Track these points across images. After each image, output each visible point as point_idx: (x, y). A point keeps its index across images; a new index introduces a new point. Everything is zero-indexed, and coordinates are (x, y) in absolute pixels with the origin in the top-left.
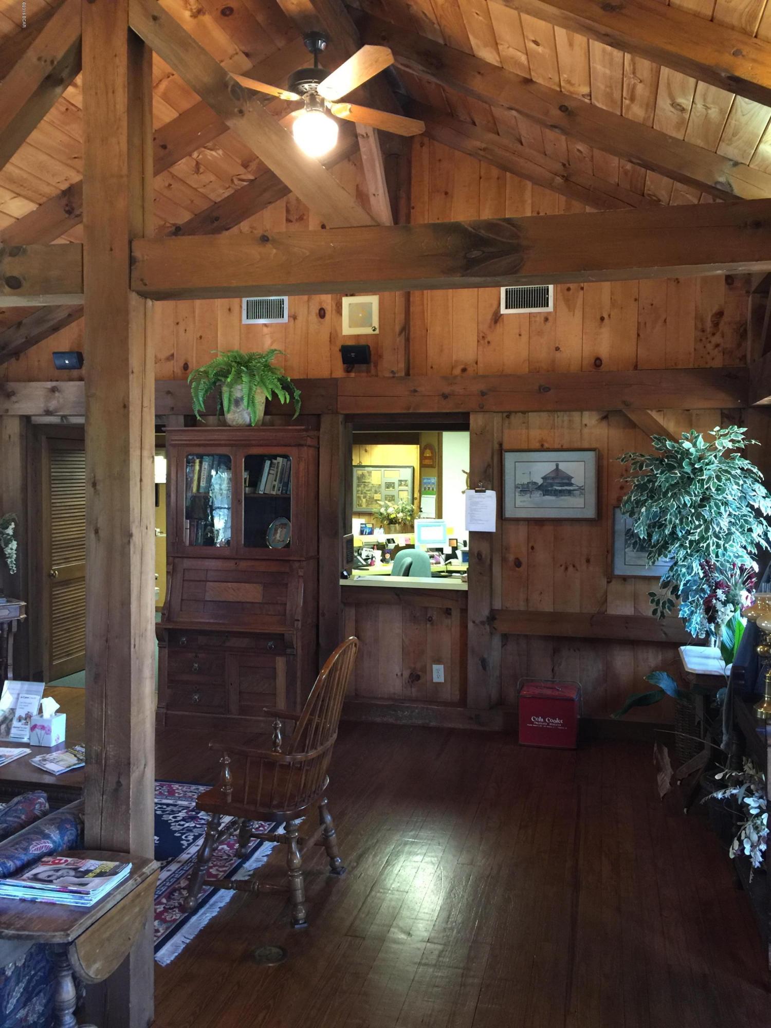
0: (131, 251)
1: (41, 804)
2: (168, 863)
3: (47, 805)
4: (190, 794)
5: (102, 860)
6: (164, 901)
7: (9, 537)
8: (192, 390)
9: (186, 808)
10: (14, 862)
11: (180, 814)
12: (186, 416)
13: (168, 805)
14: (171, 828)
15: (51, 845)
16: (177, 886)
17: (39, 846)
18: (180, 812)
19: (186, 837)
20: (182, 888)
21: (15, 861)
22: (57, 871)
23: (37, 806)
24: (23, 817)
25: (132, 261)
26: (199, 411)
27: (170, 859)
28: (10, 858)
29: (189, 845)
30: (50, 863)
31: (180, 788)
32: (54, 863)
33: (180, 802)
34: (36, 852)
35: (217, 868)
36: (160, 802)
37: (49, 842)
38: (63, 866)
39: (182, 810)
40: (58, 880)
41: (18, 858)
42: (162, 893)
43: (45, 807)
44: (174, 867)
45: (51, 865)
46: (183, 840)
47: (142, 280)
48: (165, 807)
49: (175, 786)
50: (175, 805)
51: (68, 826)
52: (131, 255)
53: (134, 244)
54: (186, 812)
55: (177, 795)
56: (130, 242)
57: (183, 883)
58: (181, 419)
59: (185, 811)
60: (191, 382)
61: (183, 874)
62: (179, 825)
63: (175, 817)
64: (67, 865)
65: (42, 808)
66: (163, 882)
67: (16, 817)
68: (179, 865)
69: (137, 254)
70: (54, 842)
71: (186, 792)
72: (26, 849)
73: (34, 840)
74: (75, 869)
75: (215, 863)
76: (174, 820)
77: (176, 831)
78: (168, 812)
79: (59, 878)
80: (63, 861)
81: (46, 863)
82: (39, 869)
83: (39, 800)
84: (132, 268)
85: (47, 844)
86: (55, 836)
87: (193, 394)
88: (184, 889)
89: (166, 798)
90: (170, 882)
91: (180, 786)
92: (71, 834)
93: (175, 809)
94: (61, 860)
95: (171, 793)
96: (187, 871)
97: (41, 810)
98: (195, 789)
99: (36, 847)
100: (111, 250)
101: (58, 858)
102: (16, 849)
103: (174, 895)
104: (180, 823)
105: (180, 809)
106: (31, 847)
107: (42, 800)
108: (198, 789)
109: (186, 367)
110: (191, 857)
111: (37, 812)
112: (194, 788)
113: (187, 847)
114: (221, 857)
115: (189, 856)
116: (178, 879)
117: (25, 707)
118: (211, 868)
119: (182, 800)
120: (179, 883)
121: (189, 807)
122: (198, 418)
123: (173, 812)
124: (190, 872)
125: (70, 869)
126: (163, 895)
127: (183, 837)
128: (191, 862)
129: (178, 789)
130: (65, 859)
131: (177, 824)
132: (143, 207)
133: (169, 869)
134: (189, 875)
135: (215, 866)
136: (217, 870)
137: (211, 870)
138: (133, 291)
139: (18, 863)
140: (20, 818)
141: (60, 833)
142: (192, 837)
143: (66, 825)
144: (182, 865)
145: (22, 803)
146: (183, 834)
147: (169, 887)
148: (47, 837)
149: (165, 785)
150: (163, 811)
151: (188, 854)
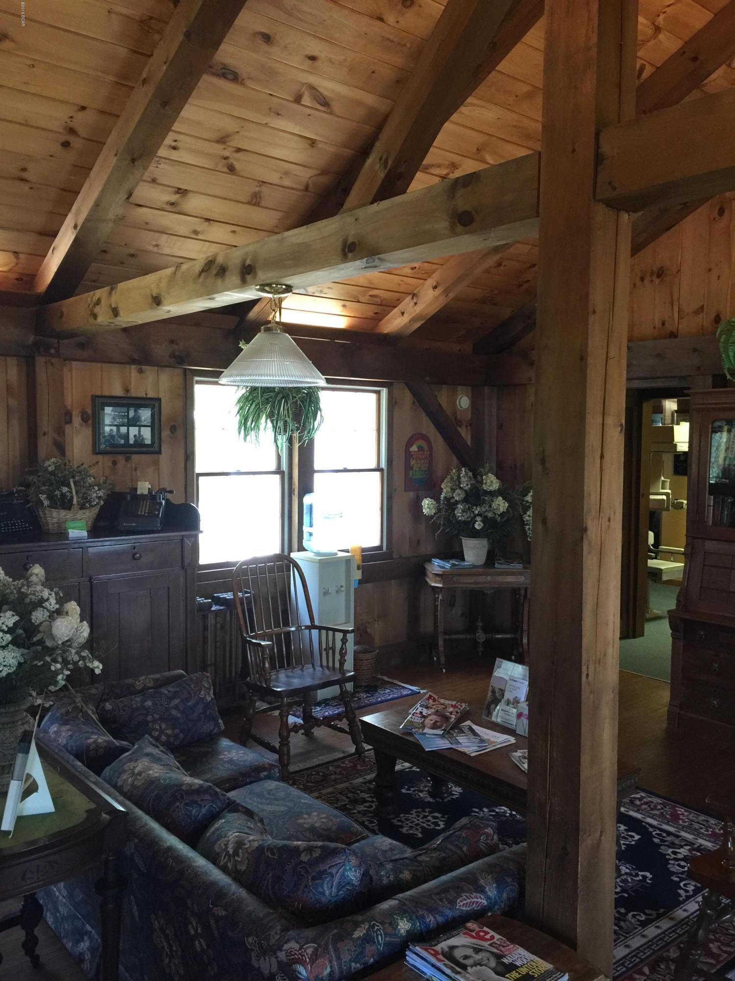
0: (598, 146)
1: (488, 835)
2: (659, 917)
3: (495, 837)
4: (697, 826)
5: (533, 953)
6: (646, 970)
7: (528, 504)
8: (721, 345)
9: (691, 844)
10: (434, 917)
11: (681, 850)
12: (714, 376)
13: (669, 833)
14: (669, 866)
15: (485, 902)
16: (664, 954)
17: (468, 901)
18: (682, 847)
19: (685, 885)
20: (670, 960)
21: (437, 916)
22: (477, 950)
23: (482, 838)
24: (465, 848)
25: (599, 158)
26: (729, 369)
27: (662, 911)
28: (431, 910)
29: (688, 898)
30: (474, 934)
31: (686, 814)
32: (479, 937)
33: (683, 834)
34: (464, 909)
35: (719, 944)
36: (659, 826)
37: (482, 897)
38: (486, 944)
39: (686, 845)
40: (474, 968)
41: (441, 913)
42: (646, 958)
43: (492, 839)
44: (665, 924)
45: (472, 937)
46: (681, 889)
47: (610, 183)
48: (665, 835)
49: (681, 810)
50: (678, 837)
51: (509, 880)
52: (597, 151)
53: (602, 136)
54: (689, 850)
55: (681, 822)
56: (597, 135)
57: (673, 953)
58: (709, 379)
59: (689, 847)
60: (720, 335)
61: (675, 939)
62: (679, 865)
63: (675, 853)
64: (491, 945)
65: (489, 841)
66: (648, 942)
67: (456, 846)
68: (671, 923)
69: (606, 149)
70: (488, 898)
71: (692, 821)
72: (453, 902)
73: (464, 891)
74: (499, 957)
75: (717, 936)
76: (673, 856)
77: (673, 873)
78: (667, 843)
79: (475, 965)
80: (488, 937)
81: (469, 932)
82: (459, 940)
83: (486, 830)
84: (598, 169)
85: (480, 900)
86: (492, 891)
87: (722, 350)
88: (673, 961)
89: (667, 824)
90: (658, 945)
91: (686, 811)
92: (511, 890)
93: (677, 841)
94: (486, 933)
95: (675, 818)
96: (680, 936)
97: (486, 844)
98: (703, 820)
99: (465, 902)
100: (574, 151)
101: (485, 929)
102: (441, 900)
103: (659, 967)
104: (680, 862)
105: (683, 844)
106: (458, 900)
107: (489, 830)
108: (707, 821)
109: (717, 319)
110: (688, 917)
111: (482, 846)
112: (703, 818)
113: (684, 901)
114: (727, 930)
115: (686, 914)
116: (668, 944)
117: (514, 691)
118: (712, 941)
119: (686, 832)
120: (668, 951)
121: (694, 844)
122: (729, 377)
123: (672, 845)
124: (685, 938)
125: (493, 953)
126: (647, 961)
127: (682, 884)
128: (687, 924)
129: (683, 814)
130: (492, 933)
131: (677, 863)
132: (619, 85)
133: (657, 924)
134: (681, 942)
135: (717, 940)
136: (719, 948)
137: (711, 945)
138: (599, 201)
139: (440, 919)
140: (461, 849)
141: (497, 887)
142: (693, 888)
143: (507, 878)
144: (676, 925)
145: (467, 829)
146: (682, 880)
147: (655, 952)
148: (481, 890)
149: (668, 805)
150: (662, 841)
151: (685, 910)
